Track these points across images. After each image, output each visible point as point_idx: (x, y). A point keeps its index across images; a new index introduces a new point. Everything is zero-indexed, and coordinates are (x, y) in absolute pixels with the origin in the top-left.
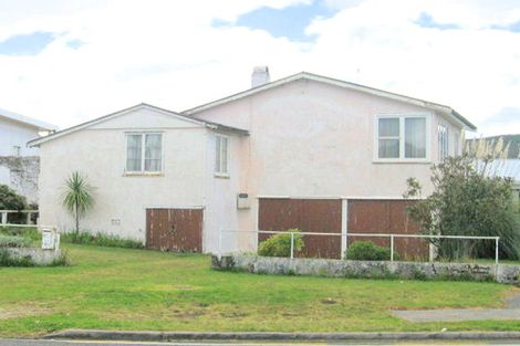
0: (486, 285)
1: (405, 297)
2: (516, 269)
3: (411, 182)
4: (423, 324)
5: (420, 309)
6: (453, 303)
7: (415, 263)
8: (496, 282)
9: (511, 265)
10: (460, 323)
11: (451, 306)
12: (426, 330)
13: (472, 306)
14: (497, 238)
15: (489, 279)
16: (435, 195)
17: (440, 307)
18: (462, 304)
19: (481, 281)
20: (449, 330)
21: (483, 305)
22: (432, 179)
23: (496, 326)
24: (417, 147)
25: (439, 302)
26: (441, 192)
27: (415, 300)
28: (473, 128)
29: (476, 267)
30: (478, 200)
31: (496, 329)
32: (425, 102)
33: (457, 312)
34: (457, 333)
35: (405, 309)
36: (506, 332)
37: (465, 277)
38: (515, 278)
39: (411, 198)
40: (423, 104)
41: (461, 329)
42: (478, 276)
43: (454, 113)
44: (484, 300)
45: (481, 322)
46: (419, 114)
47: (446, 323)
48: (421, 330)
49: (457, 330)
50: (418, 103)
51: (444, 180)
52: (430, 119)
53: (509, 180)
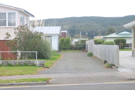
0: (33, 67)
1: (3, 72)
2: (43, 62)
3: (7, 34)
4: (7, 80)
5: (8, 76)
6: (20, 73)
7: (8, 61)
8: (36, 66)
9: (42, 61)
10: (20, 80)
11: (19, 74)
12: (8, 82)
13: (26, 74)
14: (37, 52)
15: (34, 65)
16: (16, 38)
17: (15, 75)
18: (23, 74)
19: (31, 66)
20: (16, 82)
21: (30, 74)
22: (14, 33)
23: (33, 80)
24: (12, 22)
25: (15, 73)
26: (18, 37)
27: (7, 73)
28: (33, 16)
29: (29, 61)
30: (30, 40)
31: (33, 81)
32: (15, 8)
33: (21, 76)
34: (19, 83)
35: (2, 76)
36: (36, 82)
37: (26, 65)
38: (43, 65)
39: (7, 39)
40: (14, 8)
41: (21, 82)
42: (30, 64)
43: (25, 11)
44: (31, 72)
45: (28, 79)
46: (13, 12)
47: (15, 80)
48: (6, 83)
49: (19, 82)
50: (12, 8)
51: (19, 33)
52: (17, 13)
53: (42, 33)
